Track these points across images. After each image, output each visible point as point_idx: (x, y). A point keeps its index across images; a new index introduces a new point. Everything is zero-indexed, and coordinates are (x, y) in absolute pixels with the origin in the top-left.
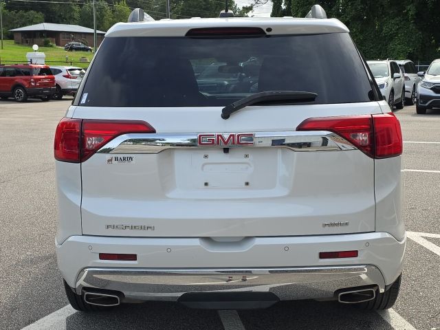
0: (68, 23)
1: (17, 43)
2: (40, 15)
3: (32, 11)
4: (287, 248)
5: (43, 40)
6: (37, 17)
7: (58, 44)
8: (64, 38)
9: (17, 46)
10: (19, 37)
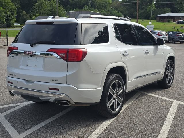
0: (181, 12)
1: (157, 21)
2: (169, 9)
3: (166, 8)
4: (40, 85)
5: (168, 20)
6: (168, 10)
7: (174, 21)
8: (177, 18)
9: (157, 22)
10: (158, 19)
